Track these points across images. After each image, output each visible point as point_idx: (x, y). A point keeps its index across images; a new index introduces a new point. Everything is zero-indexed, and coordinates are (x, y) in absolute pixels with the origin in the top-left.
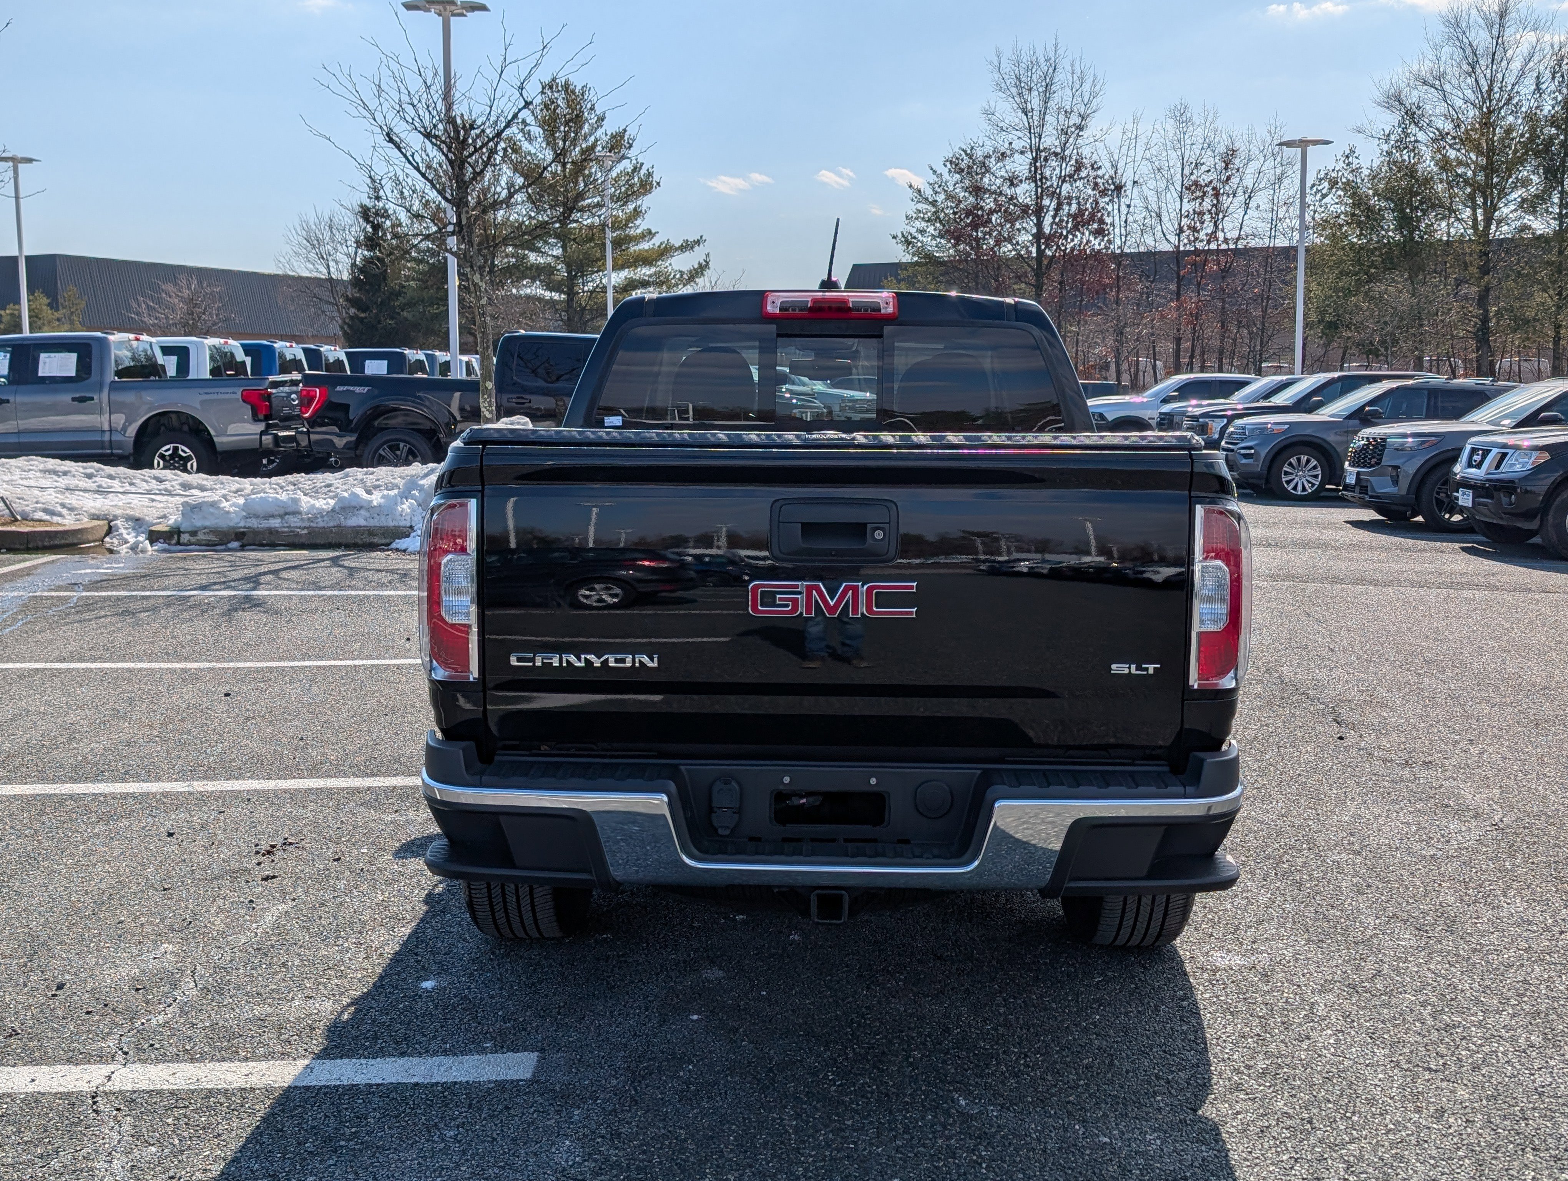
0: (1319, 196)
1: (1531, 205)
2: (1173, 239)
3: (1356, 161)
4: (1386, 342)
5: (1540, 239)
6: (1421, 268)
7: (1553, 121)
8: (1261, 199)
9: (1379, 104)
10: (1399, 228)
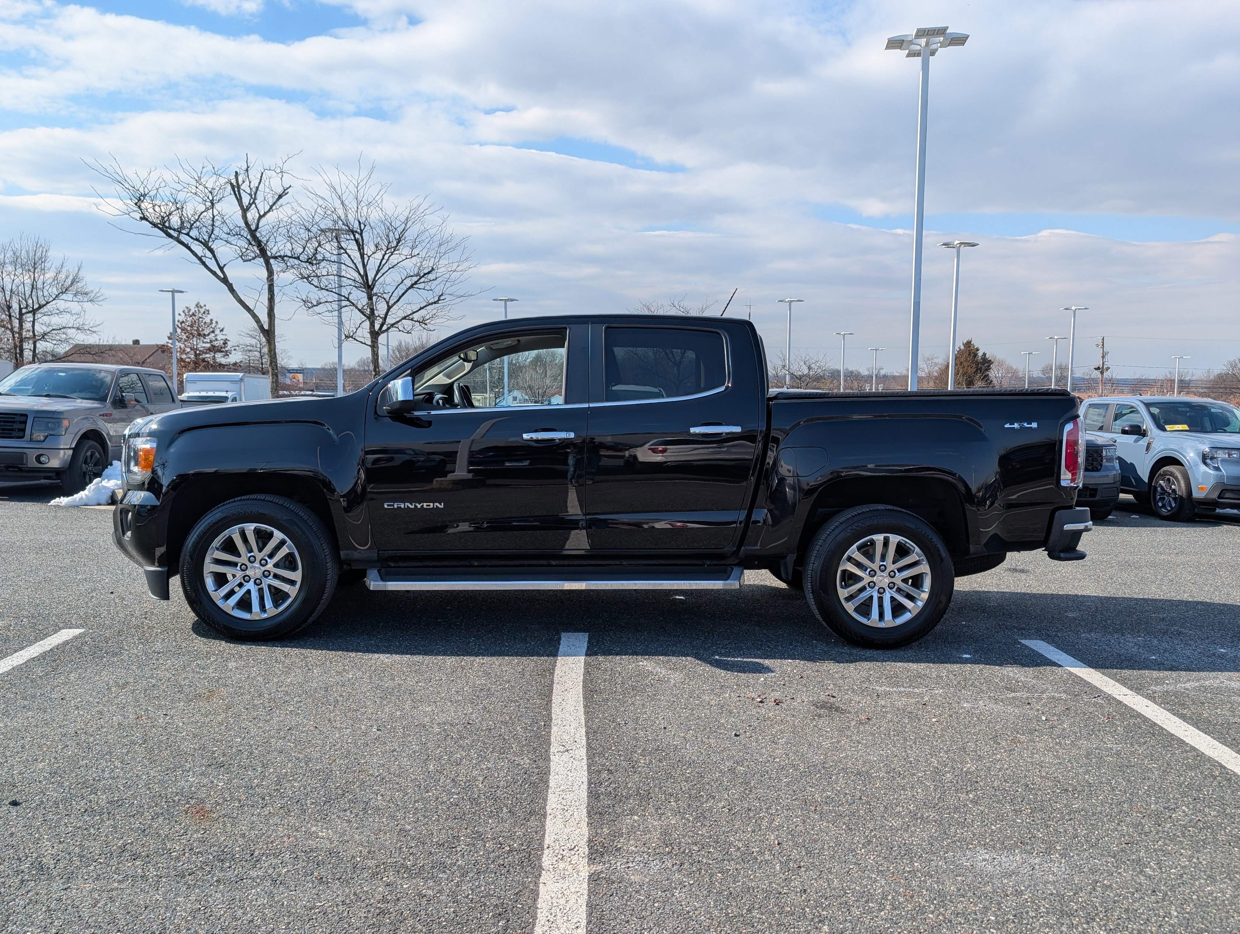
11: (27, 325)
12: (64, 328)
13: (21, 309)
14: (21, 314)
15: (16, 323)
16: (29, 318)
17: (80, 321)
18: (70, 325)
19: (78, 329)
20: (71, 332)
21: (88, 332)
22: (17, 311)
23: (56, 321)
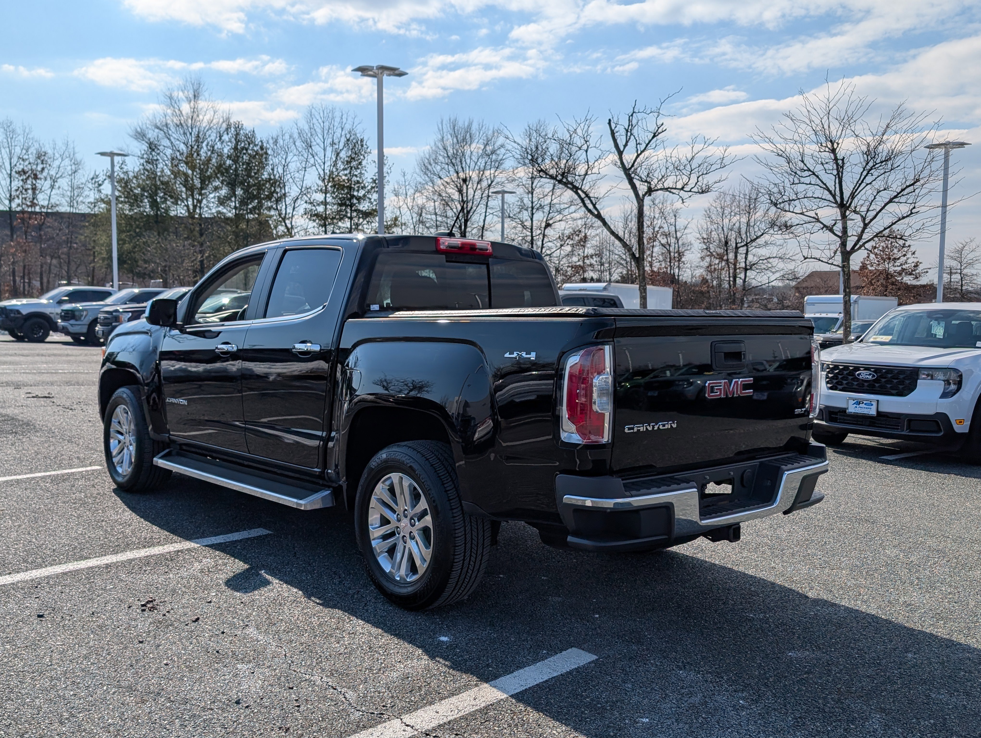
0: (96, 185)
1: (222, 202)
2: (7, 202)
3: (125, 167)
4: (165, 271)
5: (228, 219)
6: (166, 230)
7: (229, 157)
8: (63, 183)
9: (131, 136)
10: (151, 207)
11: (741, 258)
12: (769, 258)
13: (737, 244)
14: (737, 248)
15: (731, 256)
16: (742, 250)
17: (782, 251)
18: (774, 256)
19: (780, 258)
20: (774, 262)
21: (789, 260)
22: (734, 245)
23: (764, 252)
